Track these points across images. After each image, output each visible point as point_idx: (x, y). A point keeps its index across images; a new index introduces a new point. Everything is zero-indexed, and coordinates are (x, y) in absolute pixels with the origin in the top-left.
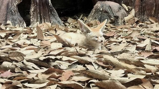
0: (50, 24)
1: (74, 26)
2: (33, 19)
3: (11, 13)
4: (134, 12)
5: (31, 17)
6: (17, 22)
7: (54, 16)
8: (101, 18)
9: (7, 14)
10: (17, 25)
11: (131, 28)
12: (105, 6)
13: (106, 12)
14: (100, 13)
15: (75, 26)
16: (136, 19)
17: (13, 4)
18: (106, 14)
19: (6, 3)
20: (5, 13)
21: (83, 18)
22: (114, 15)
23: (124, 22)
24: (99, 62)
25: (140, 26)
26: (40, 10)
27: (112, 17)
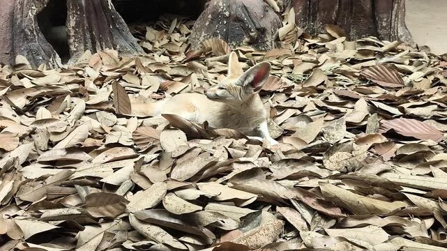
0: (115, 53)
1: (166, 52)
2: (76, 45)
3: (22, 35)
4: (294, 14)
5: (71, 41)
6: (41, 58)
7: (120, 31)
8: (227, 33)
9: (12, 39)
10: (42, 65)
11: (296, 56)
12: (234, 7)
13: (238, 19)
14: (225, 22)
15: (169, 52)
16: (301, 31)
17: (25, 12)
18: (237, 24)
19: (8, 11)
20: (8, 36)
21: (177, 27)
22: (255, 25)
23: (277, 39)
24: (304, 196)
25: (310, 47)
26: (90, 23)
27: (253, 30)
